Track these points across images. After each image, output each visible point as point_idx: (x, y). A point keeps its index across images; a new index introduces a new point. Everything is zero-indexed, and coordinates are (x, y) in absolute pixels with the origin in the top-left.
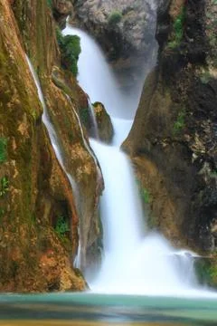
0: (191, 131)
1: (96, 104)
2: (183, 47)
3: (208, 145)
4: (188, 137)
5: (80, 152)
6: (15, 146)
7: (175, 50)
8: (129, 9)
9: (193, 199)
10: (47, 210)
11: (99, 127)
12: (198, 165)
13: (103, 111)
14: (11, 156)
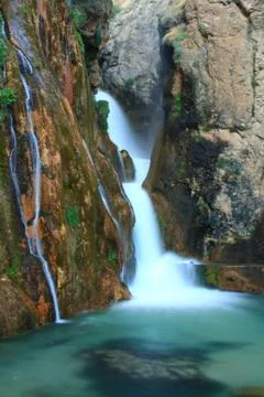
0: (190, 176)
1: (122, 152)
2: (183, 117)
3: (201, 186)
4: (188, 180)
5: (120, 200)
6: (83, 212)
7: (177, 119)
8: (139, 76)
9: (193, 222)
10: (103, 247)
11: (126, 168)
12: (196, 198)
13: (128, 156)
14: (82, 220)
